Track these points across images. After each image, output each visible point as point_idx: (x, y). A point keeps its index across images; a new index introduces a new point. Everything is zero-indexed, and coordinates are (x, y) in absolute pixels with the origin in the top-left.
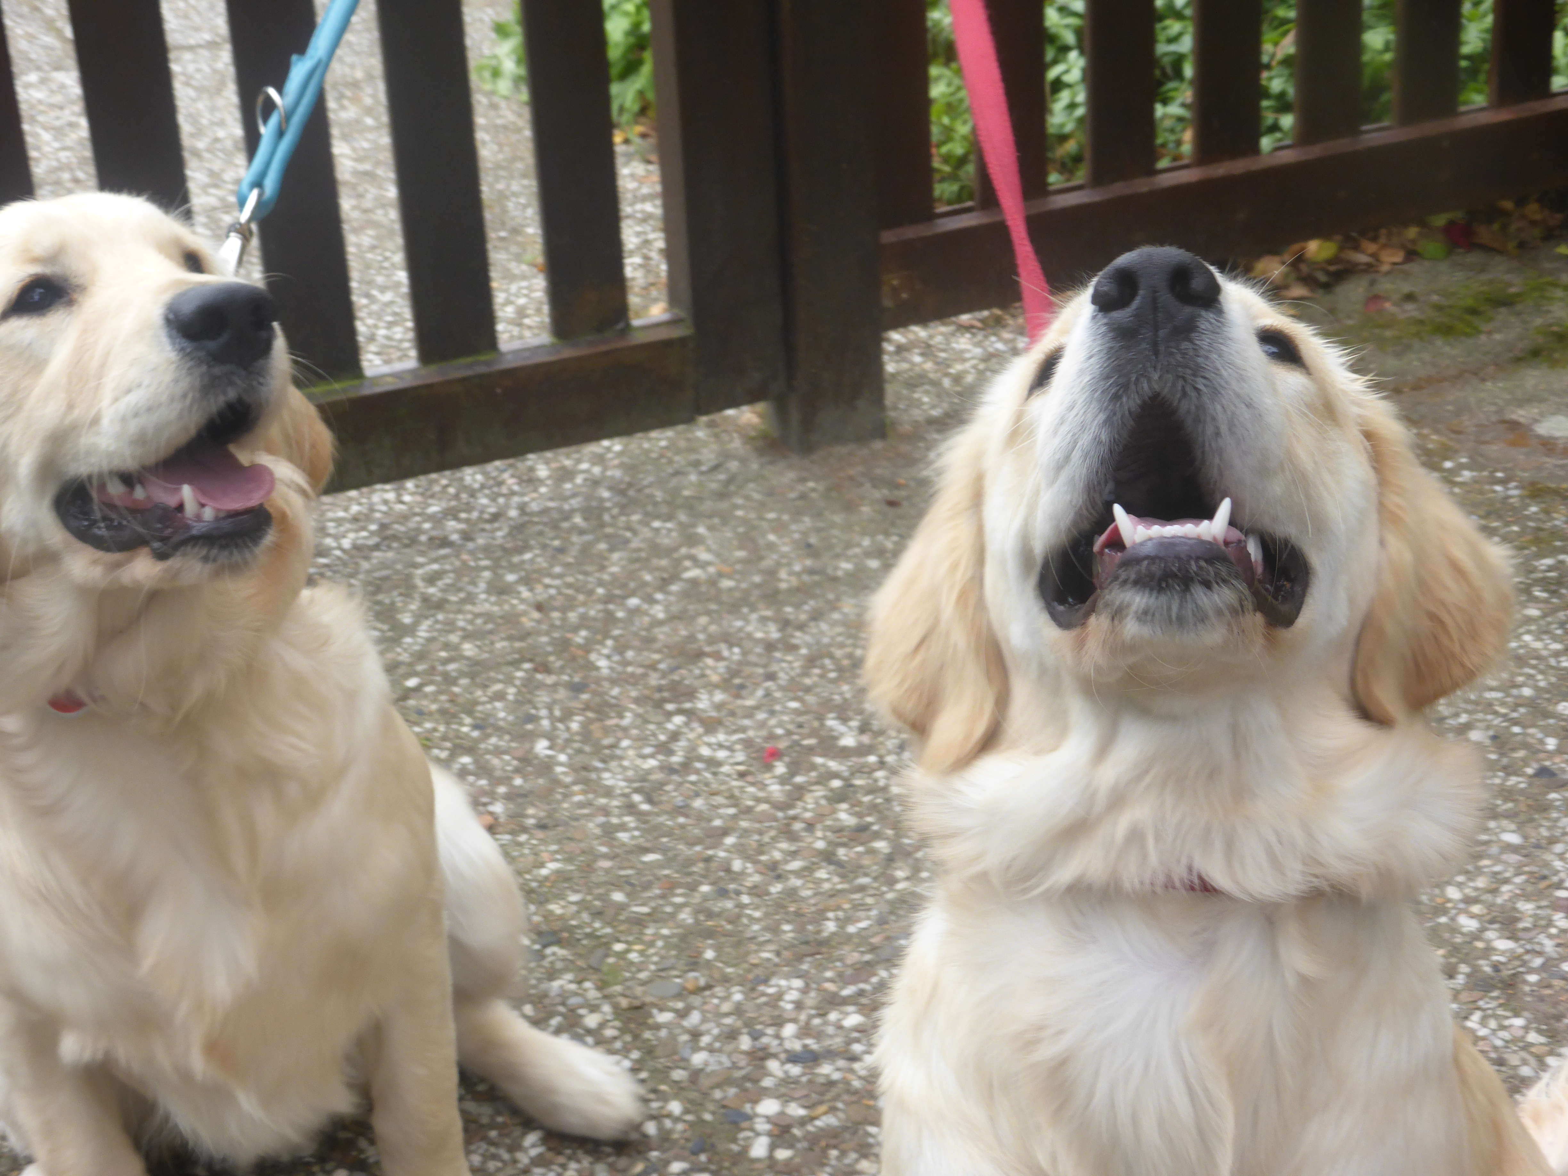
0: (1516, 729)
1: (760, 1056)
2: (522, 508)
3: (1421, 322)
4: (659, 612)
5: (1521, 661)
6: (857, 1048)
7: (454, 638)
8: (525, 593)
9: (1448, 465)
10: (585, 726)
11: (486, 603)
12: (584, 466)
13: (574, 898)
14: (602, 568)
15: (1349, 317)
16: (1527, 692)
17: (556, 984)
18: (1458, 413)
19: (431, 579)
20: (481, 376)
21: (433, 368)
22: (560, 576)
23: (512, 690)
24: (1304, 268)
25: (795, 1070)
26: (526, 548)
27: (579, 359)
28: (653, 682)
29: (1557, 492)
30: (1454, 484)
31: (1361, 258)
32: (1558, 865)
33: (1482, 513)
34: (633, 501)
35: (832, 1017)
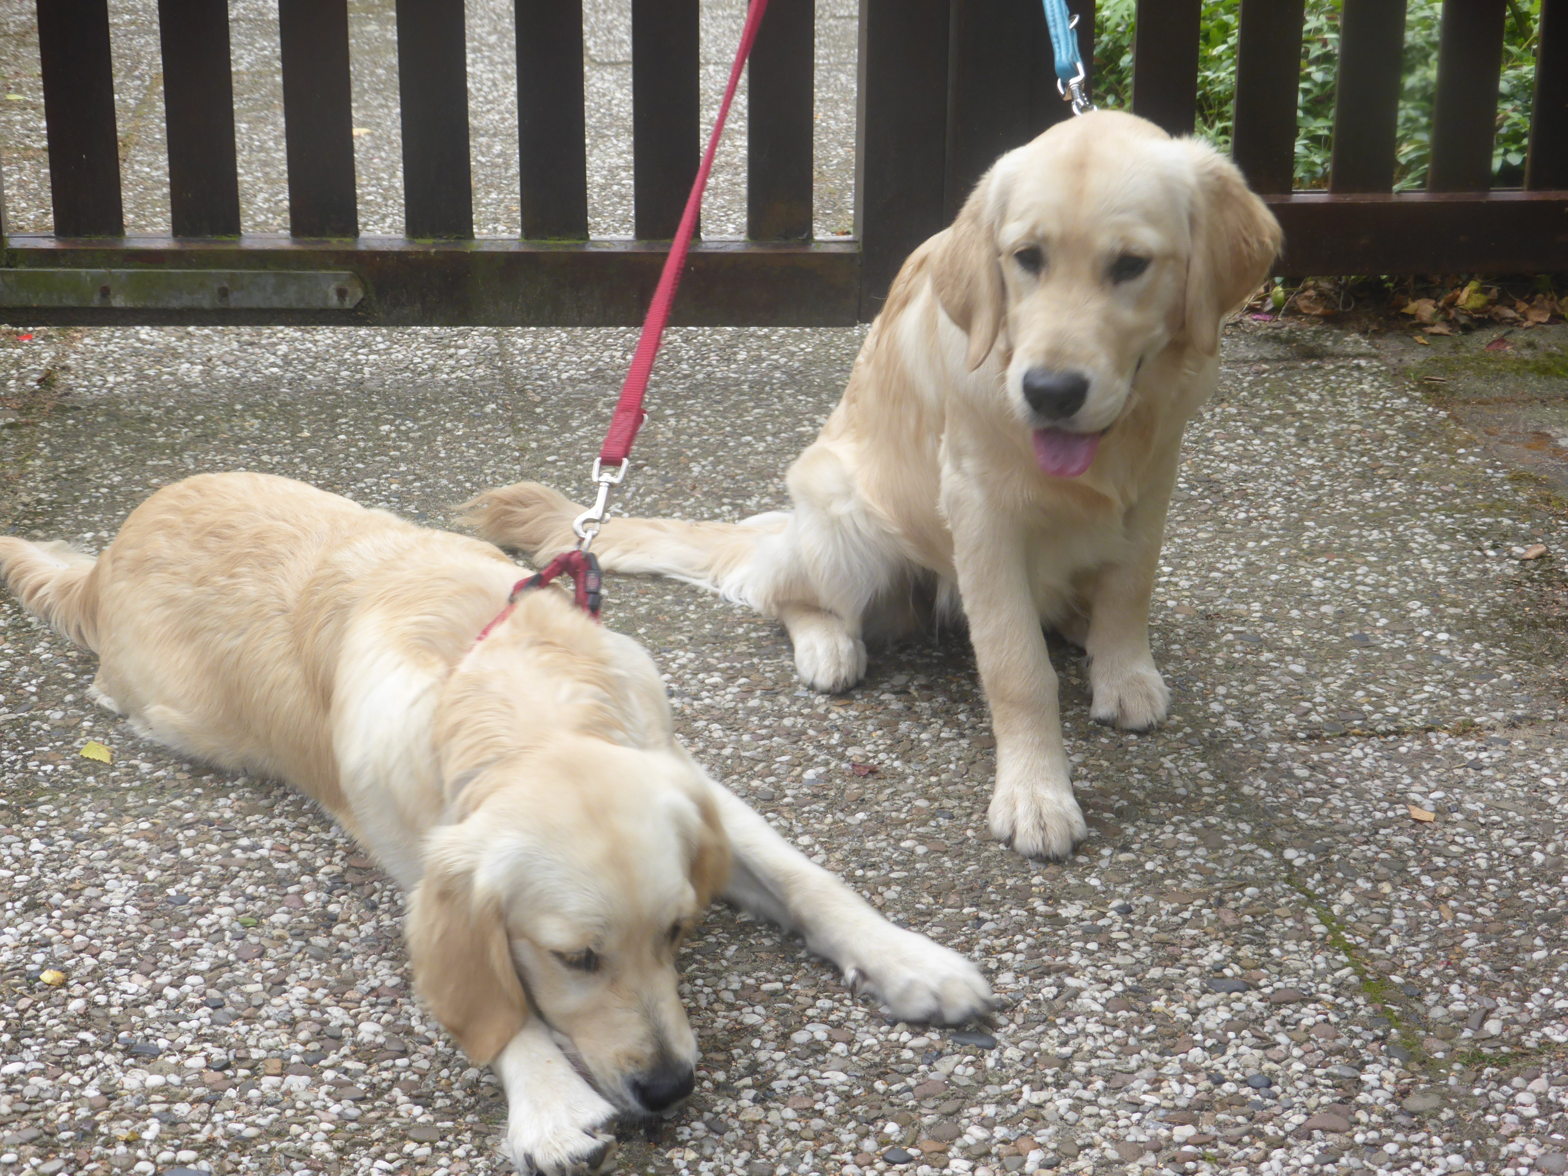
0: (1362, 610)
3: (1527, 363)
4: (761, 447)
5: (1405, 572)
8: (672, 422)
9: (1462, 451)
10: (655, 501)
15: (1469, 351)
16: (1392, 591)
18: (1503, 423)
21: (647, 240)
24: (1453, 313)
28: (725, 485)
29: (1536, 479)
30: (1455, 463)
31: (1510, 313)
32: (1319, 688)
33: (1460, 483)
34: (795, 382)
35: (701, 676)
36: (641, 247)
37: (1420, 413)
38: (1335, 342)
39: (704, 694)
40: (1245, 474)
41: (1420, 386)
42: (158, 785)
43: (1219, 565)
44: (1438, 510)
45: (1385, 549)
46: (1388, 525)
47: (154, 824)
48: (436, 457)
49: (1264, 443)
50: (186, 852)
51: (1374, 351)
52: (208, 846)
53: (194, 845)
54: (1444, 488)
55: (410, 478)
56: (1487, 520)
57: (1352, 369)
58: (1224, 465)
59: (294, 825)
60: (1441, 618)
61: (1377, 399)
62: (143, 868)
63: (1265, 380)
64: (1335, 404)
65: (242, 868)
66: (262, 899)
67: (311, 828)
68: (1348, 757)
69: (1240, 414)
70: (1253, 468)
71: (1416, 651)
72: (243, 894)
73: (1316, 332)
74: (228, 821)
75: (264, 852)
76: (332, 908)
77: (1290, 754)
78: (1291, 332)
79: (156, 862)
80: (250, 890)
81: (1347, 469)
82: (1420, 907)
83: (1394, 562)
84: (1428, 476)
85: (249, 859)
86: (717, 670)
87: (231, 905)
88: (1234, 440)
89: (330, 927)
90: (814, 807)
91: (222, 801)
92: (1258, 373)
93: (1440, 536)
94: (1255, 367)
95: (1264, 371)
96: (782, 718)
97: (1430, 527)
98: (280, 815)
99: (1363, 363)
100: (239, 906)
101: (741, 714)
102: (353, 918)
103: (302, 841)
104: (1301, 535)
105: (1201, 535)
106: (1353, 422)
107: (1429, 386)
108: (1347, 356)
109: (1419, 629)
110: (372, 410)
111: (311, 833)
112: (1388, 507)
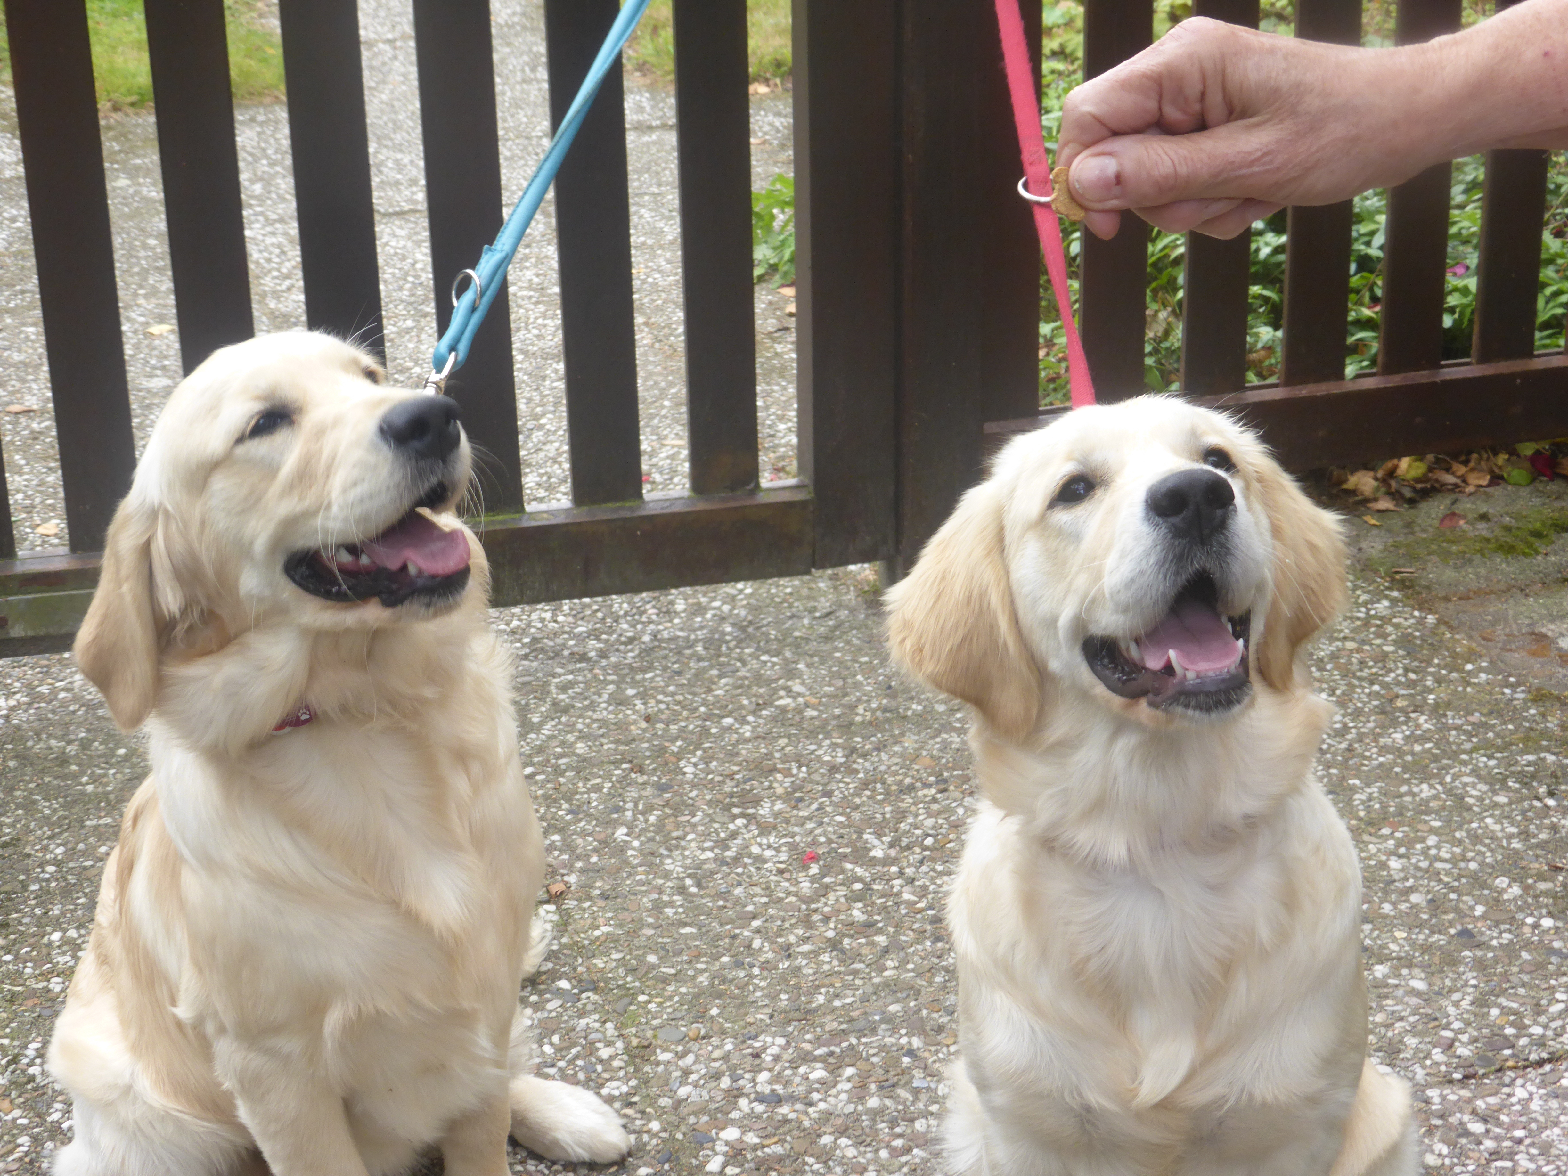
0: (1453, 896)
1: (734, 1094)
2: (655, 635)
3: (1488, 540)
4: (747, 731)
5: (1475, 838)
6: (815, 1096)
7: (570, 738)
8: (640, 706)
9: (1469, 667)
10: (660, 819)
11: (604, 712)
12: (716, 604)
13: (616, 956)
14: (709, 691)
15: (1424, 531)
16: (1473, 866)
17: (583, 1022)
18: (1493, 624)
19: (564, 688)
20: (625, 520)
21: (585, 509)
22: (673, 694)
23: (608, 785)
24: (1394, 484)
25: (759, 1108)
26: (651, 668)
27: (711, 511)
28: (727, 789)
29: (1558, 698)
30: (1469, 684)
31: (1450, 479)
32: (1451, 1010)
33: (1485, 711)
34: (750, 637)
35: (802, 1070)
36: (583, 515)
37: (1408, 620)
41: (1394, 582)
44: (1475, 749)
45: (1443, 808)
46: (1434, 775)
54: (1470, 718)
56: (1531, 758)
60: (1536, 897)
61: (1357, 604)
68: (1514, 1100)
71: (1527, 945)
77: (1455, 1103)
81: (1365, 703)
83: (1460, 827)
84: (1448, 705)
86: (815, 1059)
93: (1491, 784)
96: (912, 1120)
97: (1475, 772)
101: (866, 1122)
104: (1351, 799)
106: (1345, 638)
107: (1402, 581)
109: (1520, 916)
112: (1425, 751)
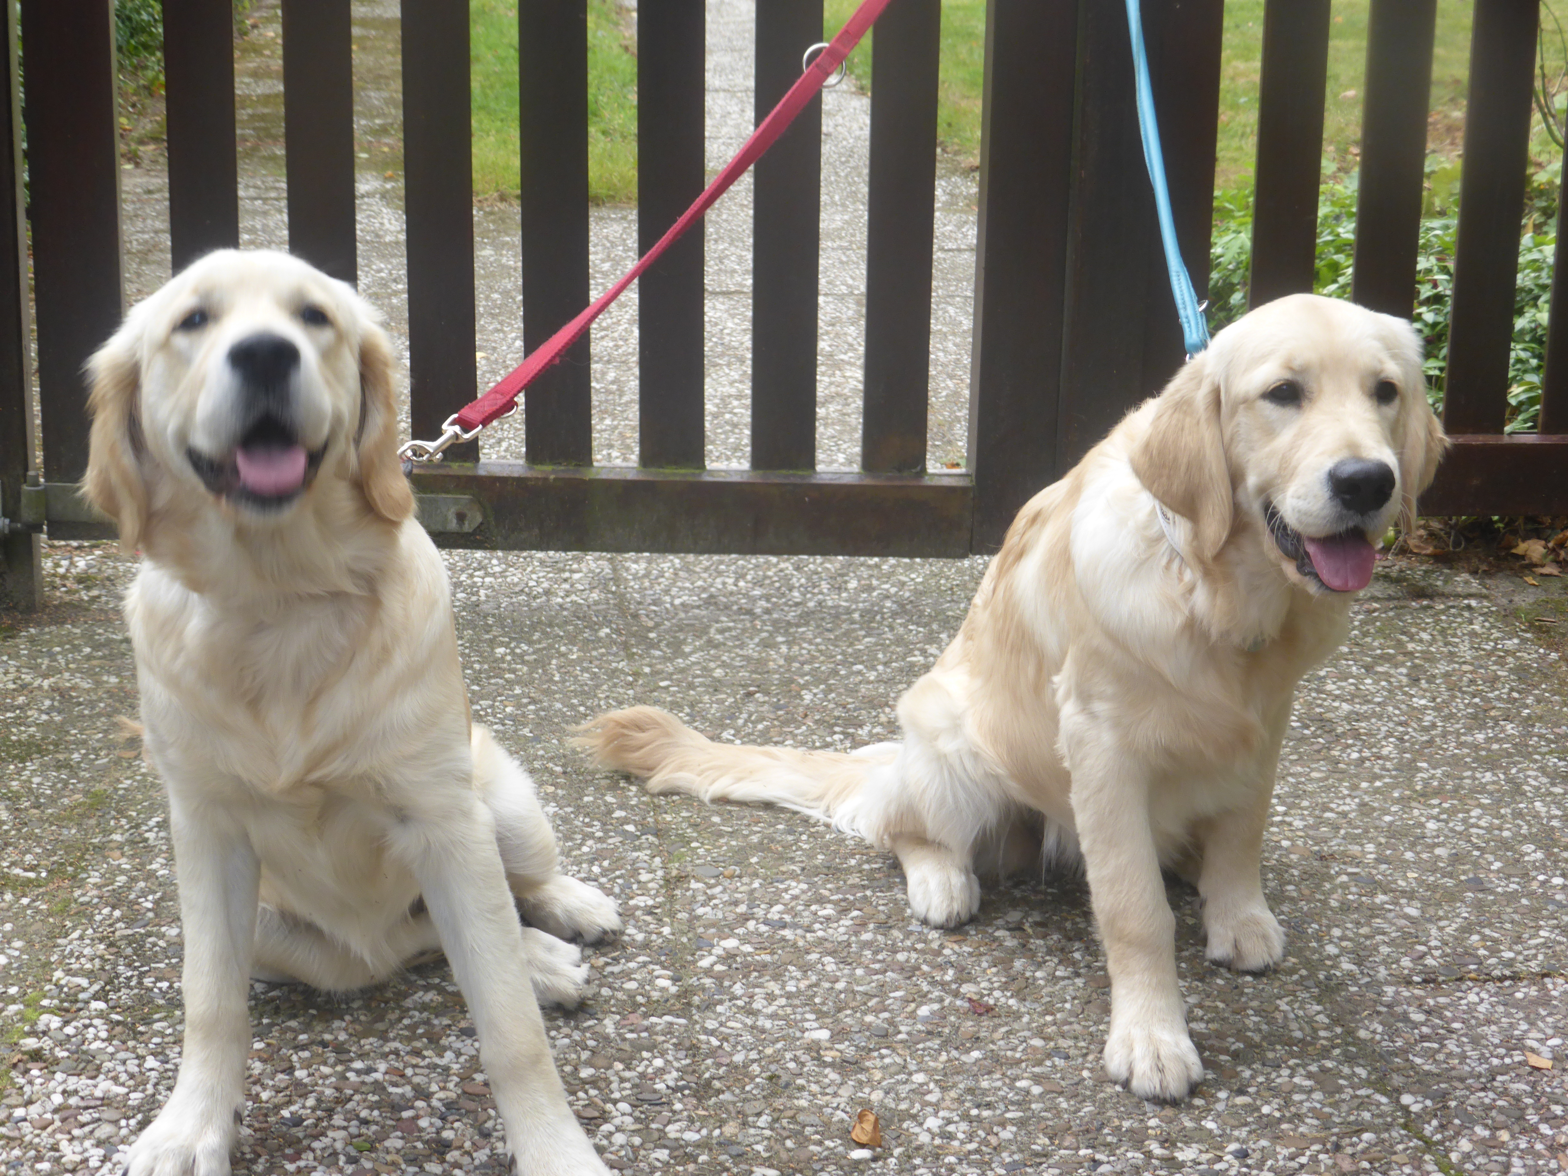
1: (745, 918)
2: (820, 603)
4: (872, 676)
7: (712, 665)
8: (784, 649)
10: (767, 729)
11: (751, 650)
12: (886, 586)
13: (684, 814)
14: (851, 645)
17: (635, 854)
19: (721, 631)
20: (795, 485)
21: (761, 472)
22: (817, 645)
23: (732, 700)
25: (763, 928)
26: (807, 624)
27: (878, 487)
28: (836, 714)
32: (1434, 932)
34: (905, 612)
35: (814, 908)
36: (757, 478)
37: (1532, 655)
38: (1446, 582)
39: (817, 926)
40: (1357, 714)
41: (1531, 627)
42: (273, 1005)
43: (1333, 806)
44: (1551, 752)
45: (1498, 791)
46: (1501, 767)
47: (268, 1045)
48: (551, 680)
49: (1376, 682)
50: (300, 1074)
51: (1484, 591)
52: (322, 1068)
53: (309, 1067)
54: (1557, 730)
55: (525, 701)
57: (1463, 609)
58: (1336, 704)
59: (408, 1049)
60: (1555, 862)
61: (1488, 639)
62: (258, 1088)
63: (1376, 619)
64: (1446, 644)
65: (356, 1091)
66: (377, 1123)
67: (425, 1053)
68: (1463, 1002)
69: (1351, 653)
70: (1365, 708)
71: (1531, 895)
72: (357, 1117)
73: (1426, 572)
74: (343, 1043)
75: (378, 1076)
76: (448, 1134)
77: (1406, 998)
78: (1401, 571)
79: (271, 1083)
80: (364, 1114)
81: (1459, 710)
82: (1538, 1155)
83: (1508, 805)
84: (1540, 718)
85: (363, 1083)
86: (829, 902)
87: (345, 1128)
88: (1346, 679)
89: (443, 1153)
90: (928, 1044)
91: (337, 1024)
92: (1369, 612)
93: (1553, 779)
94: (1366, 606)
95: (1375, 610)
96: (896, 952)
97: (1543, 770)
98: (394, 1039)
99: (1473, 603)
100: (353, 1130)
101: (854, 948)
102: (468, 1145)
103: (415, 1066)
104: (1414, 776)
105: (1315, 775)
106: (1465, 663)
107: (1540, 627)
108: (1458, 596)
109: (1534, 873)
110: (487, 632)
111: (424, 1058)
112: (1500, 749)
